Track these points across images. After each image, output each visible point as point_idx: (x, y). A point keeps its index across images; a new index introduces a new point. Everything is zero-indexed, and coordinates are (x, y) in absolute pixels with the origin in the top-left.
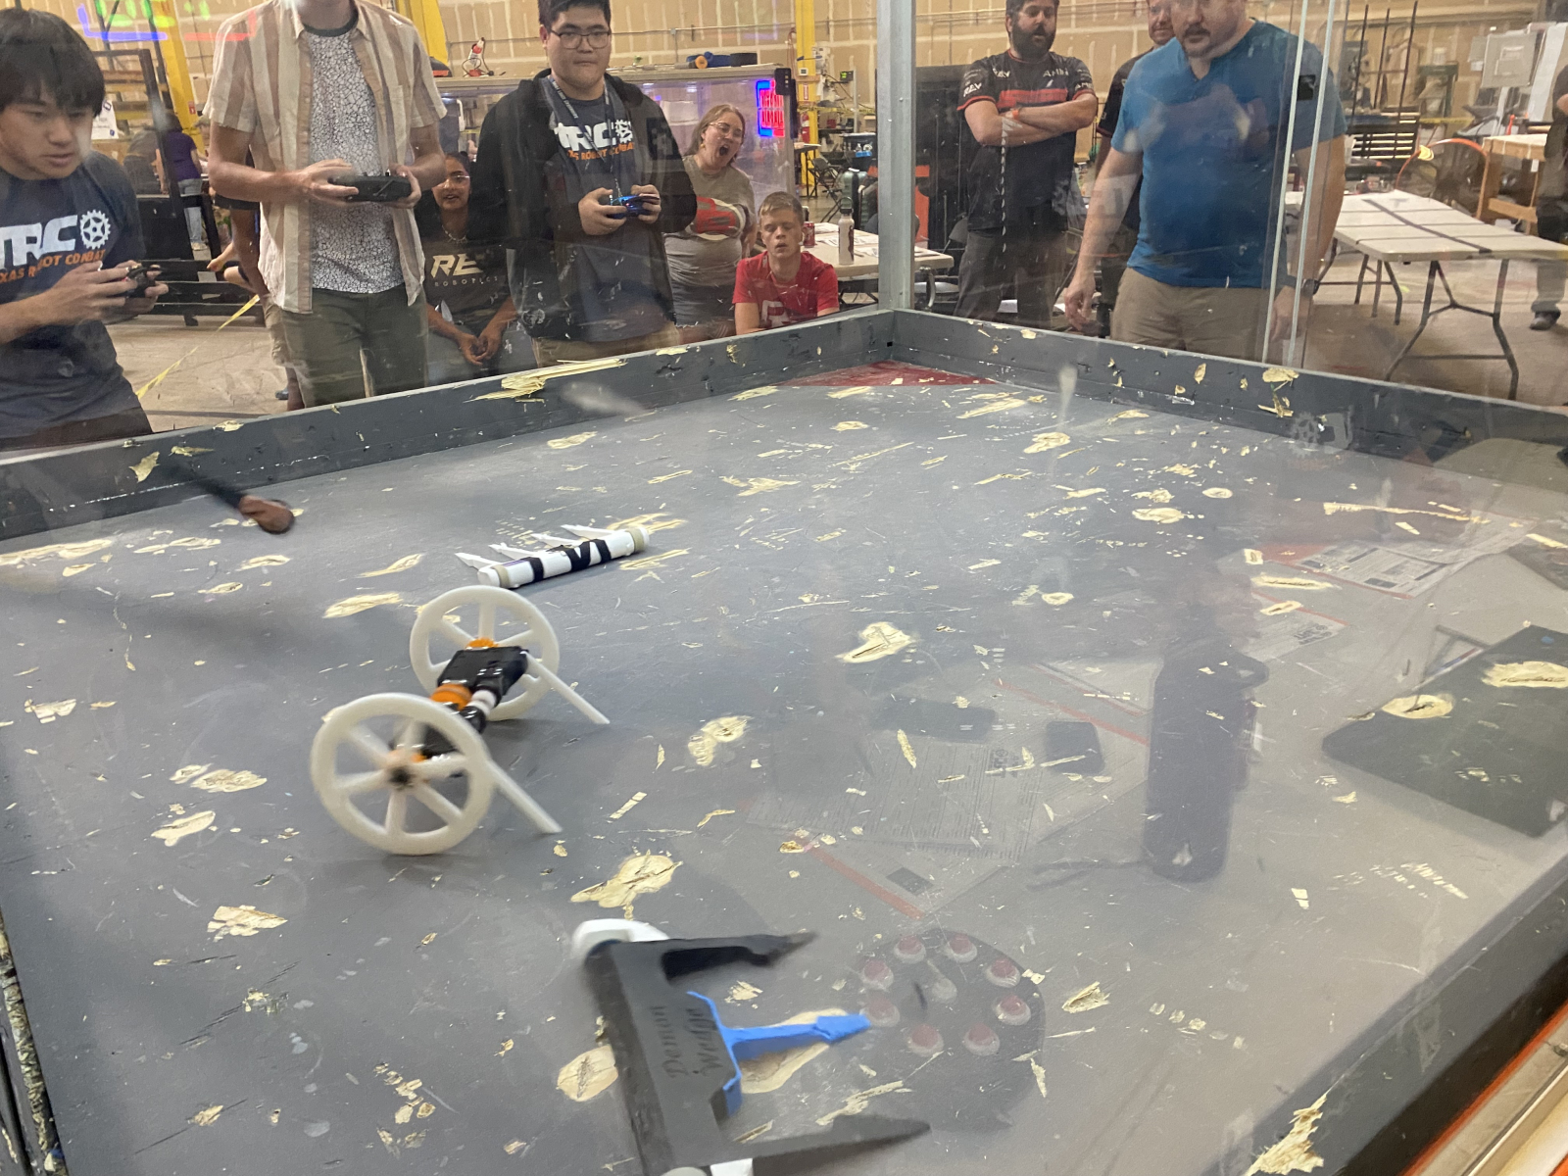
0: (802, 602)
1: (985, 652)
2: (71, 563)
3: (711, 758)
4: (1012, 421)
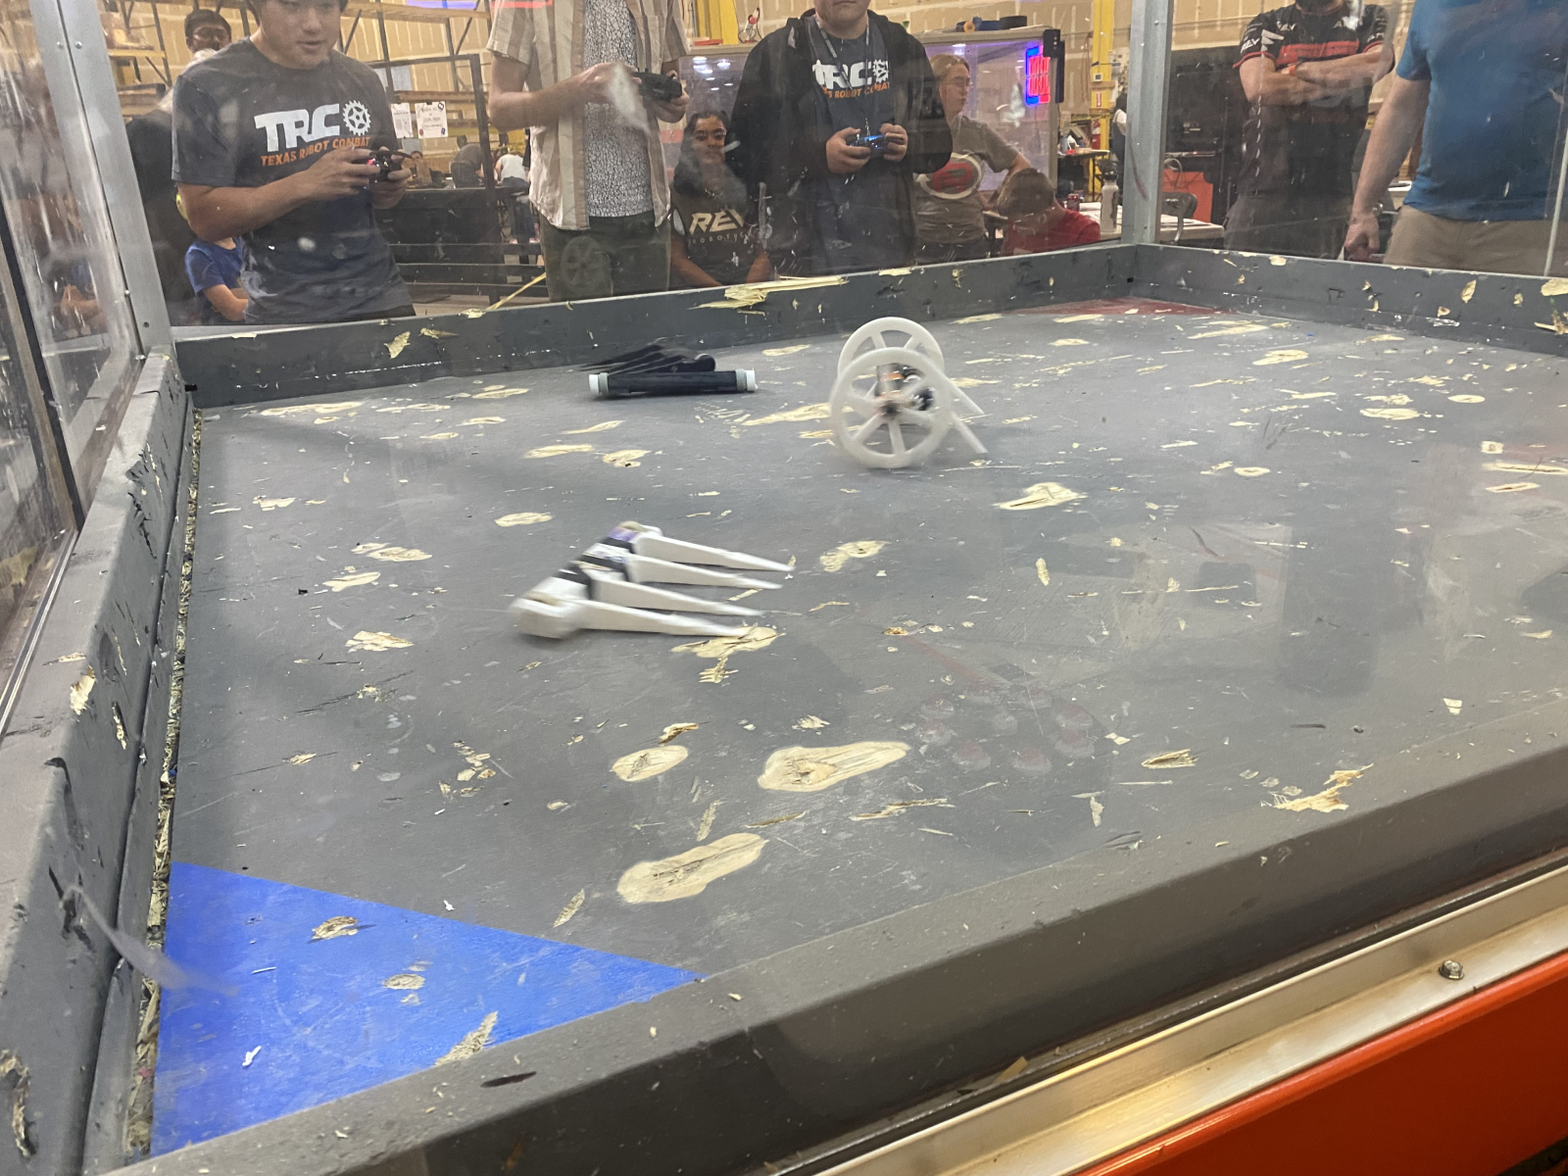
0: (973, 465)
1: (1155, 507)
2: (321, 416)
3: (839, 568)
4: (1250, 341)
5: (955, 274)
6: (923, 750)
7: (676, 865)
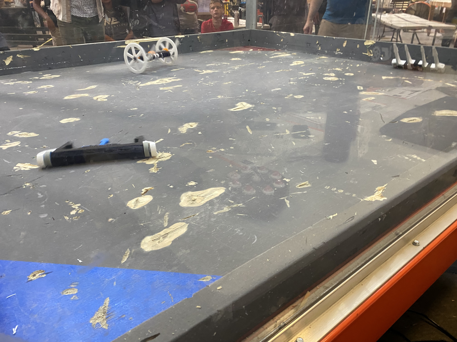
0: (218, 98)
1: (275, 108)
3: (186, 132)
4: (287, 58)
5: (198, 38)
6: (230, 189)
7: (159, 236)
